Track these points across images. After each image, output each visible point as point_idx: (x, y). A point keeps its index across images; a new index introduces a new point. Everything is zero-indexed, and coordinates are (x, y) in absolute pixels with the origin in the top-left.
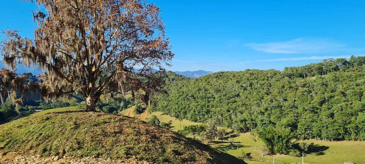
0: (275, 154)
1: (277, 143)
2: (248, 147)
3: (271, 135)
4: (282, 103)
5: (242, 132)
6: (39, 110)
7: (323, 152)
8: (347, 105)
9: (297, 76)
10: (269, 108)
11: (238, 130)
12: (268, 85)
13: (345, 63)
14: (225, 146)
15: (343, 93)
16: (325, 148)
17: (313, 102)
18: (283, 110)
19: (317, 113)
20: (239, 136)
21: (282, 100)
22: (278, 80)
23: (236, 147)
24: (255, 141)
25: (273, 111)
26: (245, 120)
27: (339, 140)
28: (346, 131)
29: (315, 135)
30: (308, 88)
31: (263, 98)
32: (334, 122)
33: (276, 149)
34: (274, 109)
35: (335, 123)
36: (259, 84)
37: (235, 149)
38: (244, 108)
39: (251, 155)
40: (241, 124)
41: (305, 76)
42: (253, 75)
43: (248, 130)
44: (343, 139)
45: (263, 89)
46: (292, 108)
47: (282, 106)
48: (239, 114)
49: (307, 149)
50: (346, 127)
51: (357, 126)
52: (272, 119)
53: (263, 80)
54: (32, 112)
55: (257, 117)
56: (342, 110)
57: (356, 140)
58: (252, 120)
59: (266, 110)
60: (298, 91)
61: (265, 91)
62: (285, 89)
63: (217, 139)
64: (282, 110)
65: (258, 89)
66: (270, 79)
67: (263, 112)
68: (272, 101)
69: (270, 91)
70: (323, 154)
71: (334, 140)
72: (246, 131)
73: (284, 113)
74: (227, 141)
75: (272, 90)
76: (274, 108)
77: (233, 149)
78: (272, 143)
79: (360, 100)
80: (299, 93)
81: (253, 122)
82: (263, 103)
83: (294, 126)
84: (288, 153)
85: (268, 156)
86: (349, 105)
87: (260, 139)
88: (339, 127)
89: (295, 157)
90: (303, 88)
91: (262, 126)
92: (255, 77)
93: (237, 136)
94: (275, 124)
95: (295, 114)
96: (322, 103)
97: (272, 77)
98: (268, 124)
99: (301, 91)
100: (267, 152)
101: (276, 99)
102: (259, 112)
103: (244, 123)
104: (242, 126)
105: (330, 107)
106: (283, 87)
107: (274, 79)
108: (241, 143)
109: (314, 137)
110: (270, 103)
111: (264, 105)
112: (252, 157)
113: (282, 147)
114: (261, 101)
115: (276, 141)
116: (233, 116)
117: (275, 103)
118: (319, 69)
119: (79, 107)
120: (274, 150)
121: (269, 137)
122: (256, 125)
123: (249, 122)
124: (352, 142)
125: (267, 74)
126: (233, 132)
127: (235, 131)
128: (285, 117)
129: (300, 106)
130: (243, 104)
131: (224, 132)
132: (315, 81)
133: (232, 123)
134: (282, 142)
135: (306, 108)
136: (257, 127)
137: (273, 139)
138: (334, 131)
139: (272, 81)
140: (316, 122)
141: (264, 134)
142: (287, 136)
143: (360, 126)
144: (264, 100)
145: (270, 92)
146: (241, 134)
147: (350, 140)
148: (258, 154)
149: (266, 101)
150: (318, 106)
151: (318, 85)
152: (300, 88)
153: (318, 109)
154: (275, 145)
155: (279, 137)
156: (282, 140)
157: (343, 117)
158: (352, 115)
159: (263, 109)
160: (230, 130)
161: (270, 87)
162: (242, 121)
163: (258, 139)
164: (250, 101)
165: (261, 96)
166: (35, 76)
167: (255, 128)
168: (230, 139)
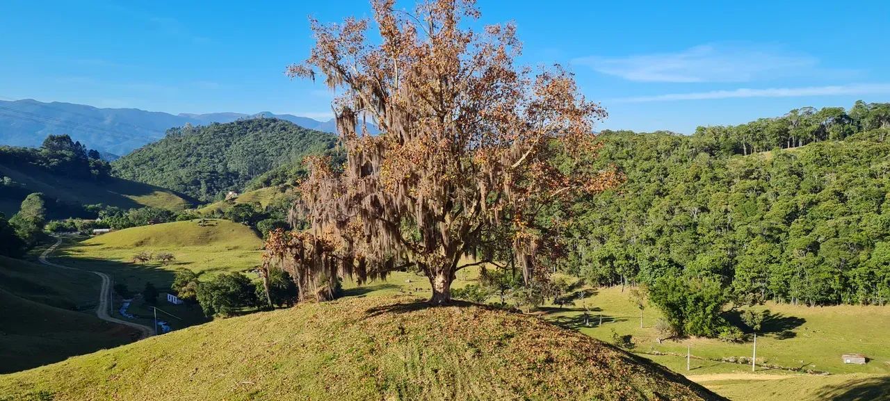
0: (686, 337)
1: (692, 312)
2: (623, 321)
3: (679, 294)
4: (695, 216)
5: (603, 285)
6: (101, 230)
7: (793, 331)
8: (849, 223)
9: (728, 148)
10: (665, 229)
11: (593, 280)
12: (660, 172)
13: (841, 118)
14: (570, 320)
15: (839, 194)
16: (796, 322)
17: (769, 214)
18: (699, 235)
19: (778, 241)
20: (596, 294)
21: (696, 209)
22: (683, 160)
23: (595, 322)
24: (642, 307)
25: (676, 236)
26: (612, 258)
27: (827, 303)
28: (846, 284)
29: (774, 292)
30: (756, 180)
31: (650, 205)
32: (822, 261)
33: (689, 325)
34: (678, 231)
35: (821, 266)
36: (638, 169)
37: (594, 326)
38: (606, 228)
39: (632, 341)
40: (600, 267)
41: (745, 148)
42: (622, 146)
43: (617, 279)
44: (839, 301)
45: (649, 181)
46: (719, 228)
47: (696, 225)
48: (595, 243)
49: (758, 326)
50: (845, 273)
51: (872, 273)
52: (674, 255)
53: (647, 159)
54: (86, 235)
55: (639, 251)
56: (837, 236)
57: (868, 304)
58: (627, 257)
59: (660, 232)
60: (733, 187)
61: (654, 186)
62: (700, 182)
63: (549, 303)
64: (697, 234)
65: (636, 180)
66: (663, 156)
67: (651, 239)
68: (671, 212)
69: (666, 187)
70: (793, 335)
71: (818, 303)
72: (612, 282)
73: (702, 242)
74: (570, 307)
75: (670, 184)
76: (677, 228)
77: (588, 327)
78: (680, 312)
79: (879, 213)
80: (735, 195)
81: (631, 262)
82: (652, 216)
83: (726, 272)
84: (715, 335)
85: (671, 341)
86: (853, 223)
87: (653, 304)
88: (830, 275)
89: (732, 345)
90: (744, 181)
91: (653, 270)
92: (627, 152)
93: (592, 294)
94: (682, 268)
95: (730, 245)
96: (790, 218)
97: (668, 152)
98: (666, 266)
99: (741, 187)
100: (668, 333)
101: (681, 208)
102: (643, 237)
103: (609, 265)
104: (603, 271)
105: (809, 228)
106: (697, 177)
107: (673, 157)
108: (602, 310)
109: (770, 297)
110: (668, 217)
111: (654, 220)
112: (634, 344)
113: (703, 322)
114: (645, 211)
115: (689, 309)
116: (581, 248)
117: (679, 218)
118: (780, 133)
119: (200, 222)
120: (684, 329)
121: (675, 299)
122: (637, 270)
123: (620, 262)
124: (859, 309)
125: (657, 144)
126: (581, 284)
127: (586, 282)
128: (705, 251)
129: (738, 223)
130: (603, 219)
131: (563, 285)
132: (772, 164)
133: (580, 264)
134: (704, 311)
135: (755, 229)
136: (639, 274)
137: (684, 302)
138: (819, 285)
139: (669, 162)
140: (778, 262)
141: (663, 293)
142: (716, 297)
143: (879, 273)
144: (654, 209)
145: (665, 190)
146: (600, 289)
147: (852, 303)
148: (646, 338)
149: (657, 211)
150: (781, 226)
151: (779, 173)
152: (737, 180)
153: (780, 231)
154: (687, 318)
155: (698, 300)
156: (705, 306)
157: (841, 252)
158: (860, 246)
159: (651, 231)
160: (575, 280)
161: (666, 176)
162: (603, 261)
163: (649, 303)
164: (619, 210)
165: (645, 198)
166: (78, 143)
167: (634, 276)
168: (578, 303)
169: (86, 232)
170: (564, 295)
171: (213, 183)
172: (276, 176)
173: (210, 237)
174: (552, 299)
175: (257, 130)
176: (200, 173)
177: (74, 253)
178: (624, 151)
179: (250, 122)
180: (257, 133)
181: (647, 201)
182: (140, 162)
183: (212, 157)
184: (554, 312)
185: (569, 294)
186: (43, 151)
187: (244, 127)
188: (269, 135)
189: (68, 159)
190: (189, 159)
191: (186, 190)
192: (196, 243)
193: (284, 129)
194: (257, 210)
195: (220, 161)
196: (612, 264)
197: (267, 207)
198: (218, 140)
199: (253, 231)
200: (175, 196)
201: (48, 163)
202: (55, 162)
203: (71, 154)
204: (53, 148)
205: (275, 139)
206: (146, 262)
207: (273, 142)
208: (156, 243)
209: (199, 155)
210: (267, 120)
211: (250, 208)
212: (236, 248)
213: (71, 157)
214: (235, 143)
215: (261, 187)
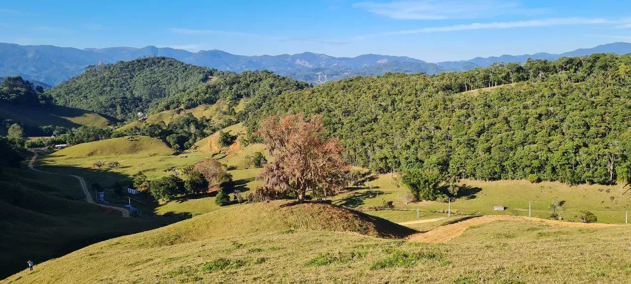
0: (421, 201)
1: (423, 188)
2: (389, 193)
3: (416, 179)
4: (433, 132)
5: (382, 173)
6: (61, 145)
7: (475, 195)
8: (508, 136)
9: (456, 87)
10: (416, 140)
11: (376, 170)
12: (416, 104)
13: (519, 69)
14: (361, 194)
15: (506, 119)
16: (478, 190)
17: (470, 131)
18: (433, 143)
19: (473, 146)
20: (377, 178)
21: (433, 128)
22: (430, 96)
23: (374, 195)
24: (398, 186)
25: (421, 144)
26: (386, 158)
27: (494, 179)
28: (503, 169)
29: (469, 175)
30: (466, 110)
31: (409, 125)
32: (491, 158)
33: (421, 195)
34: (423, 141)
35: (491, 160)
36: (404, 102)
37: (374, 197)
38: (384, 140)
39: (393, 204)
40: (380, 163)
41: (466, 87)
42: (396, 86)
43: (389, 170)
44: (500, 178)
45: (410, 110)
46: (444, 139)
47: (432, 137)
48: (377, 149)
49: (456, 194)
50: (503, 164)
51: (515, 163)
52: (419, 156)
53: (410, 95)
54: (51, 149)
55: (401, 154)
56: (501, 143)
57: (513, 179)
58: (395, 157)
59: (413, 142)
60: (454, 113)
61: (412, 113)
62: (438, 110)
63: (351, 185)
64: (432, 143)
65: (402, 109)
66: (419, 92)
67: (408, 146)
68: (420, 130)
69: (418, 113)
70: (474, 197)
71: (490, 179)
72: (387, 171)
73: (434, 147)
74: (363, 187)
75: (421, 111)
77: (370, 198)
78: (417, 188)
79: (524, 129)
80: (454, 119)
81: (396, 160)
82: (409, 132)
83: (444, 165)
84: (435, 199)
85: (413, 203)
86: (510, 136)
87: (404, 184)
88: (495, 165)
89: (443, 204)
90: (460, 110)
91: (407, 165)
92: (399, 91)
93: (375, 179)
94: (423, 162)
95: (448, 149)
96: (479, 134)
97: (422, 90)
98: (415, 162)
99: (458, 114)
100: (411, 200)
101: (425, 127)
102: (403, 145)
103: (384, 162)
104: (381, 165)
105: (489, 139)
106: (436, 107)
107: (424, 94)
108: (379, 188)
109: (467, 177)
110: (418, 132)
111: (411, 134)
112: (394, 206)
113: (429, 193)
114: (406, 129)
115: (421, 186)
116: (370, 152)
117: (424, 134)
118: (484, 78)
119: (129, 138)
120: (420, 197)
121: (414, 182)
122: (399, 164)
123: (390, 160)
124: (509, 182)
125: (416, 84)
126: (369, 173)
127: (372, 171)
128: (435, 153)
129: (454, 136)
130: (382, 134)
131: (360, 174)
132: (476, 99)
133: (369, 161)
134: (429, 187)
135: (461, 140)
136: (401, 166)
137: (419, 184)
138: (489, 170)
139: (422, 97)
140: (471, 158)
141: (409, 178)
142: (435, 180)
143: (517, 163)
145: (418, 115)
146: (380, 176)
147: (506, 179)
148: (401, 202)
149: (412, 129)
150: (475, 138)
151: (479, 105)
152: (457, 110)
153: (474, 141)
154: (421, 191)
155: (426, 181)
156: (429, 185)
157: (501, 153)
158: (511, 149)
159: (408, 141)
160: (366, 170)
161: (420, 105)
162: (381, 159)
163: (402, 184)
164: (392, 128)
165: (406, 121)
166: (28, 81)
167: (398, 168)
168: (367, 184)
169: (51, 147)
170: (360, 180)
171: (124, 106)
172: (173, 103)
173: (137, 148)
174: (353, 182)
175: (151, 66)
176: (115, 99)
177: (50, 162)
178: (397, 89)
179: (146, 60)
180: (152, 68)
181: (408, 122)
182: (69, 92)
183: (121, 87)
184: (353, 190)
185: (363, 179)
186: (4, 88)
187: (142, 64)
189: (22, 94)
190: (105, 89)
191: (106, 111)
192: (128, 153)
193: (171, 65)
194: (164, 128)
195: (128, 90)
196: (386, 161)
197: (169, 125)
198: (124, 74)
199: (164, 143)
200: (100, 117)
201: (9, 97)
202: (13, 96)
203: (24, 90)
204: (11, 86)
205: (165, 72)
206: (101, 167)
207: (164, 75)
208: (101, 153)
209: (112, 85)
210: (158, 59)
211: (159, 127)
212: (155, 155)
213: (24, 92)
214: (137, 76)
215: (163, 111)
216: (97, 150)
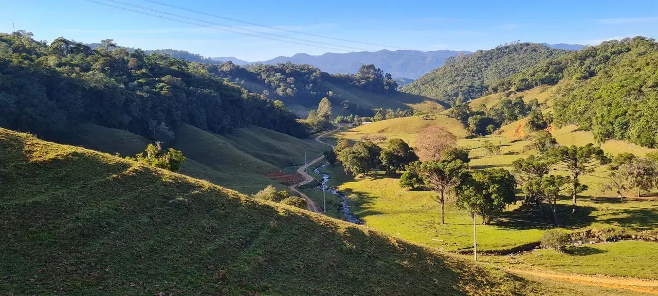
6: (367, 123)
54: (356, 125)
119: (424, 117)
166: (379, 70)
171: (469, 95)
172: (503, 84)
175: (511, 54)
176: (461, 87)
179: (507, 47)
182: (425, 82)
183: (473, 76)
186: (358, 75)
187: (502, 52)
188: (521, 56)
189: (371, 80)
190: (456, 78)
191: (449, 100)
193: (535, 51)
195: (479, 79)
197: (491, 109)
198: (480, 63)
200: (437, 103)
201: (359, 82)
202: (363, 82)
203: (373, 76)
204: (364, 73)
205: (526, 59)
207: (523, 62)
209: (464, 75)
210: (521, 45)
213: (373, 79)
214: (493, 64)
215: (491, 94)
216: (388, 128)
